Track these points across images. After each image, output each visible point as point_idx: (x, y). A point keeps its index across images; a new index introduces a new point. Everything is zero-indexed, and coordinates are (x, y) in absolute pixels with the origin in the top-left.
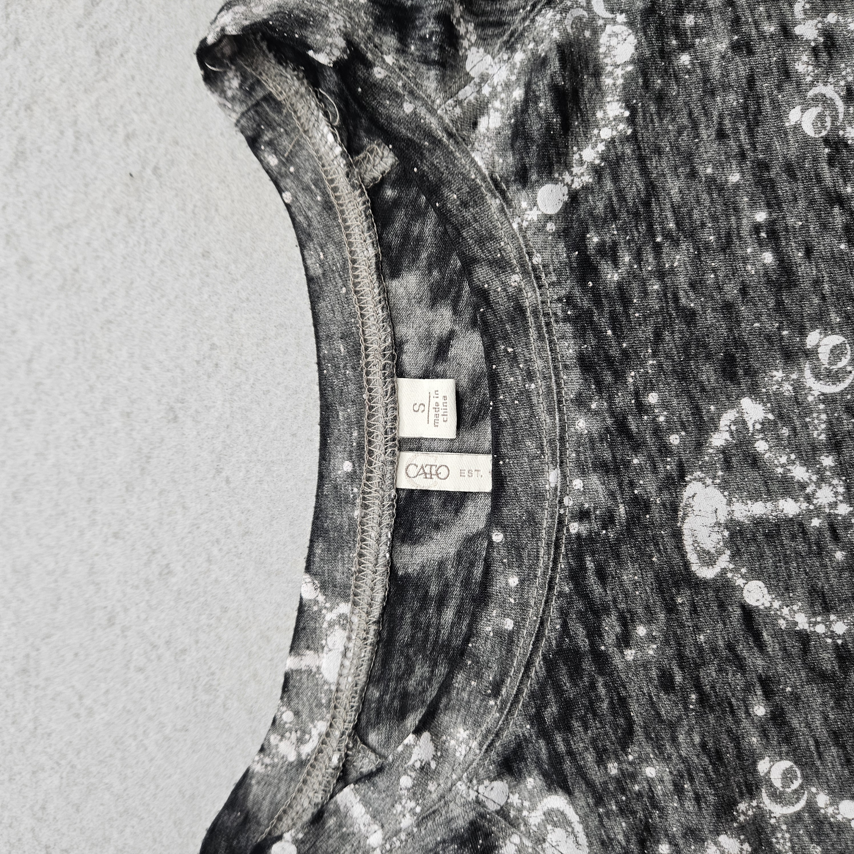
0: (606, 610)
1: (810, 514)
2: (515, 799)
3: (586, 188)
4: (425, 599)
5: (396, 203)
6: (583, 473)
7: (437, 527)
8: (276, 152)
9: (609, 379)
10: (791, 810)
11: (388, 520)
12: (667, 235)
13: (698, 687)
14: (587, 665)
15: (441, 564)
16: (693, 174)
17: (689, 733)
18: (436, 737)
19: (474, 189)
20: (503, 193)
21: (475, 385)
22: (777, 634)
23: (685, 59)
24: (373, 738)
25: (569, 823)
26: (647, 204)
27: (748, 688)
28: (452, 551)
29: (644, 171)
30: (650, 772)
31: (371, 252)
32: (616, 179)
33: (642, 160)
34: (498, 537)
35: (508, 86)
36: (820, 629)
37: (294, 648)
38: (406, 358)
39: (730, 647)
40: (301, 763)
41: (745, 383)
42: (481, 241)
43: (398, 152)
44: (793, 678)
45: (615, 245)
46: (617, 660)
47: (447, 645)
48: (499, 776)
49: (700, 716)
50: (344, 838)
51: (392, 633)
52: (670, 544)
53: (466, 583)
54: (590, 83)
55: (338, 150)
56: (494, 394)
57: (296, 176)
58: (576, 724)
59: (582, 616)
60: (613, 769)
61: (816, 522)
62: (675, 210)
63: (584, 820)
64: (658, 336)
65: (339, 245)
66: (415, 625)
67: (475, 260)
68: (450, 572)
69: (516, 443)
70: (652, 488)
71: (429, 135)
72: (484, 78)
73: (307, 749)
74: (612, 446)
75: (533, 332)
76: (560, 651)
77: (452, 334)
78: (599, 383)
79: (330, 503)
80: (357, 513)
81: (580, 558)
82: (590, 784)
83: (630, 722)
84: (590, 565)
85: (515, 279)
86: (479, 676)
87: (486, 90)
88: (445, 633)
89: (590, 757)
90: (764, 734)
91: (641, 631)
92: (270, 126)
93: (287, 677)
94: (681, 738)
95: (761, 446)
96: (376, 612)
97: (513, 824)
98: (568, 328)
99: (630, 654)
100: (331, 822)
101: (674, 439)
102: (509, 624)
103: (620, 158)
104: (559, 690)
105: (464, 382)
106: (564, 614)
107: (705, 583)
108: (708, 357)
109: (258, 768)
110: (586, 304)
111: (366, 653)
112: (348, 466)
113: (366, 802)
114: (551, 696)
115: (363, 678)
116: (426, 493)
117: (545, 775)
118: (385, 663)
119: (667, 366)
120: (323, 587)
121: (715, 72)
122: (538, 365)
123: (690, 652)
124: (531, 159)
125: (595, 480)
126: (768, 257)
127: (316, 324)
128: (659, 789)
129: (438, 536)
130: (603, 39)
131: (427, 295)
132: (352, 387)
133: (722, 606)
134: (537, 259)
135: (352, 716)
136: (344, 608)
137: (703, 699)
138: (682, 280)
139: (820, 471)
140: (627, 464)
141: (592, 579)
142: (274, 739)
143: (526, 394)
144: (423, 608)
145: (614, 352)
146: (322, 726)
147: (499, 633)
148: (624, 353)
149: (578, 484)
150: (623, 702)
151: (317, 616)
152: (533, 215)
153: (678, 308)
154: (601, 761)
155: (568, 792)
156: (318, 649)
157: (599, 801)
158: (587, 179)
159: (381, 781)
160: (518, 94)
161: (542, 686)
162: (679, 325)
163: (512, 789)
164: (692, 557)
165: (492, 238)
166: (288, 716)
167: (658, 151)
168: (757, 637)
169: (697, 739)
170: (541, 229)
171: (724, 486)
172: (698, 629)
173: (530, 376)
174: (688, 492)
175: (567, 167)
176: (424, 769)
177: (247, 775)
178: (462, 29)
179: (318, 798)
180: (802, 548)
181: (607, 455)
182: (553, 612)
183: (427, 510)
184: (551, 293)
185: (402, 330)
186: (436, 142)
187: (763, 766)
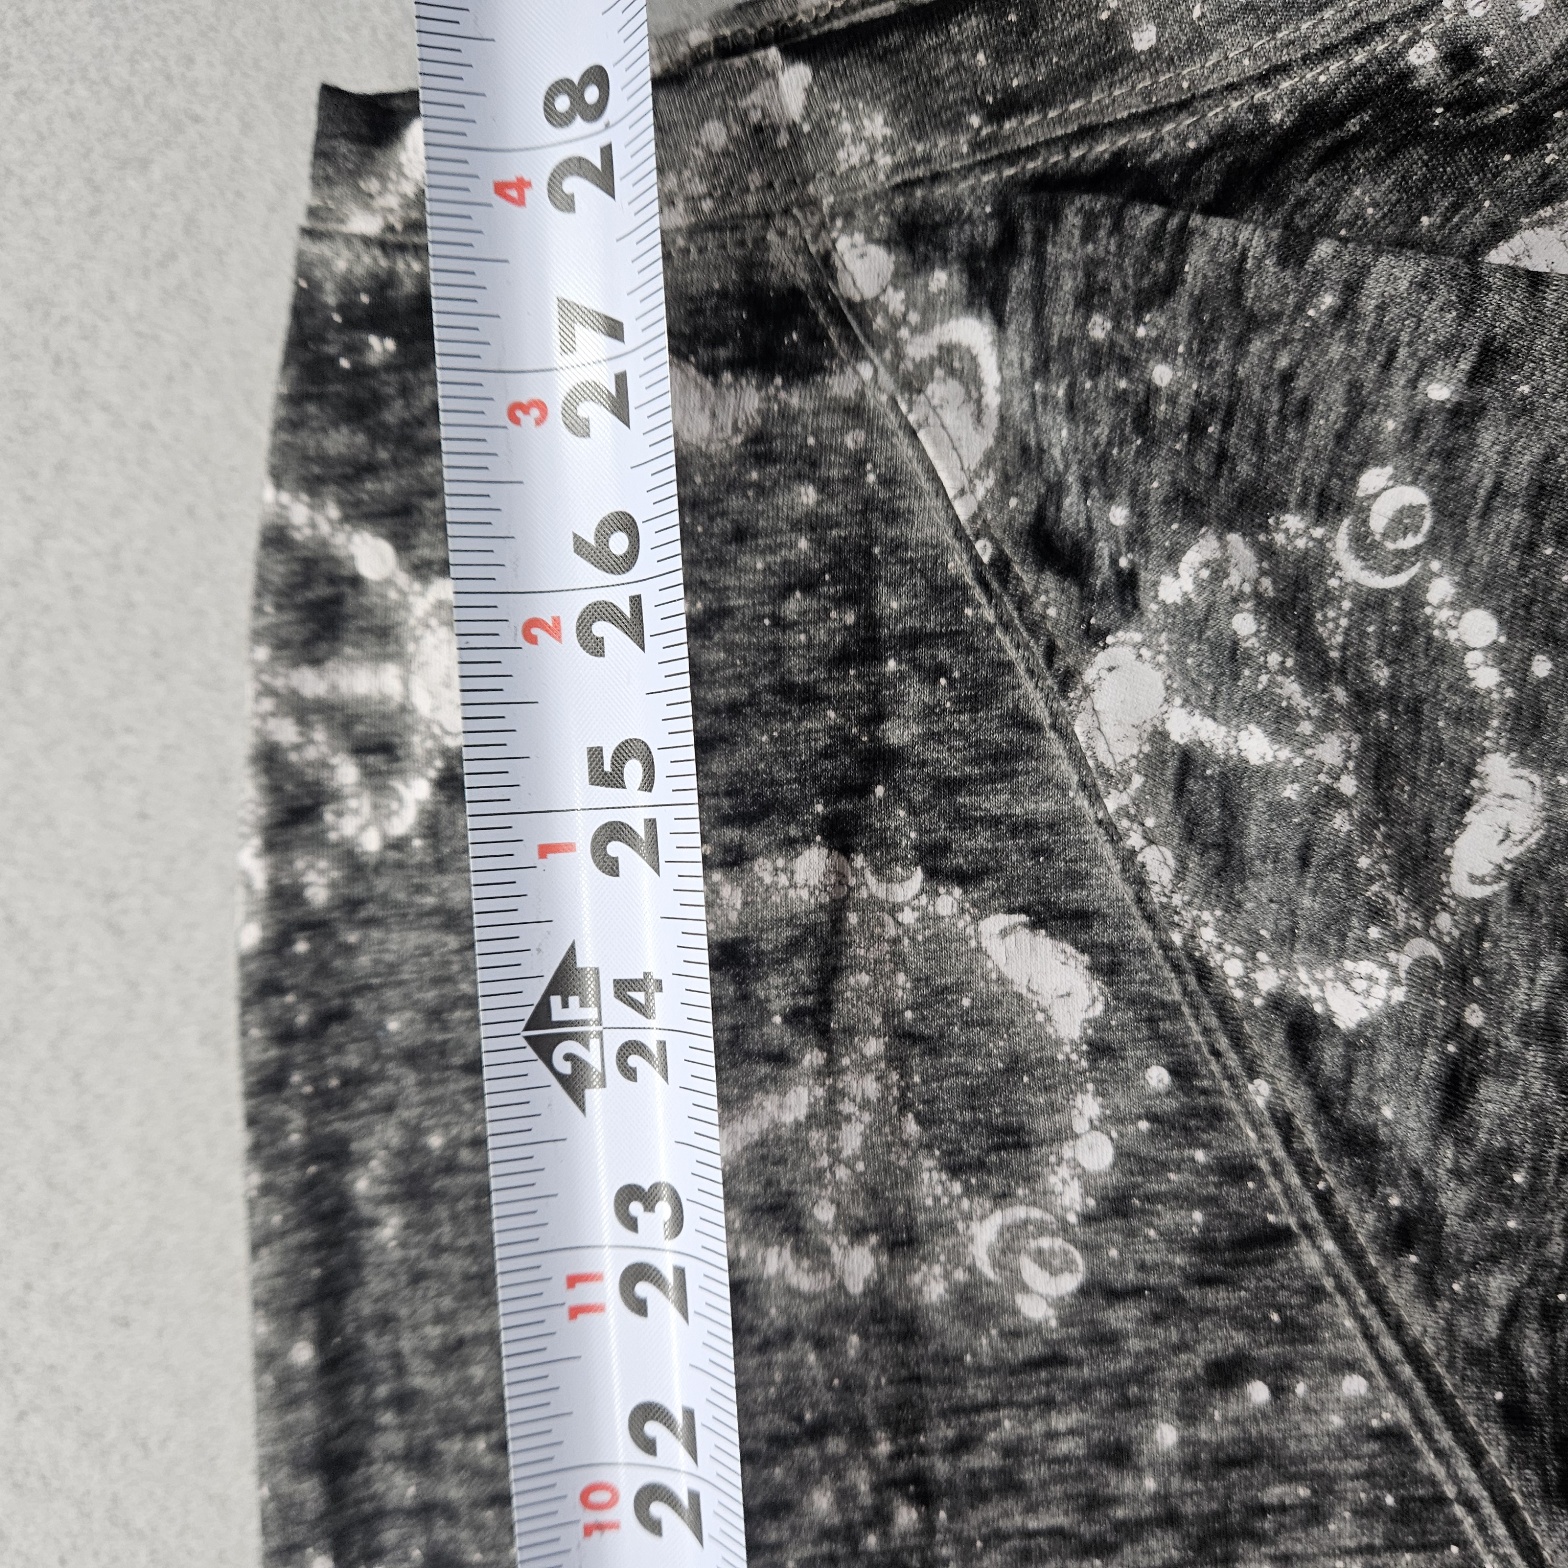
2: (898, 301)
10: (1374, 581)
17: (1275, 348)
25: (978, 382)
30: (1164, 372)
48: (888, 242)
58: (1072, 220)
60: (1099, 328)
63: (1007, 391)
82: (1043, 332)
83: (1175, 278)
89: (1068, 287)
94: (1257, 346)
97: (873, 341)
117: (973, 278)
128: (1161, 411)
154: (1085, 302)
155: (1000, 323)
157: (1041, 368)
169: (1283, 361)
187: (1371, 480)
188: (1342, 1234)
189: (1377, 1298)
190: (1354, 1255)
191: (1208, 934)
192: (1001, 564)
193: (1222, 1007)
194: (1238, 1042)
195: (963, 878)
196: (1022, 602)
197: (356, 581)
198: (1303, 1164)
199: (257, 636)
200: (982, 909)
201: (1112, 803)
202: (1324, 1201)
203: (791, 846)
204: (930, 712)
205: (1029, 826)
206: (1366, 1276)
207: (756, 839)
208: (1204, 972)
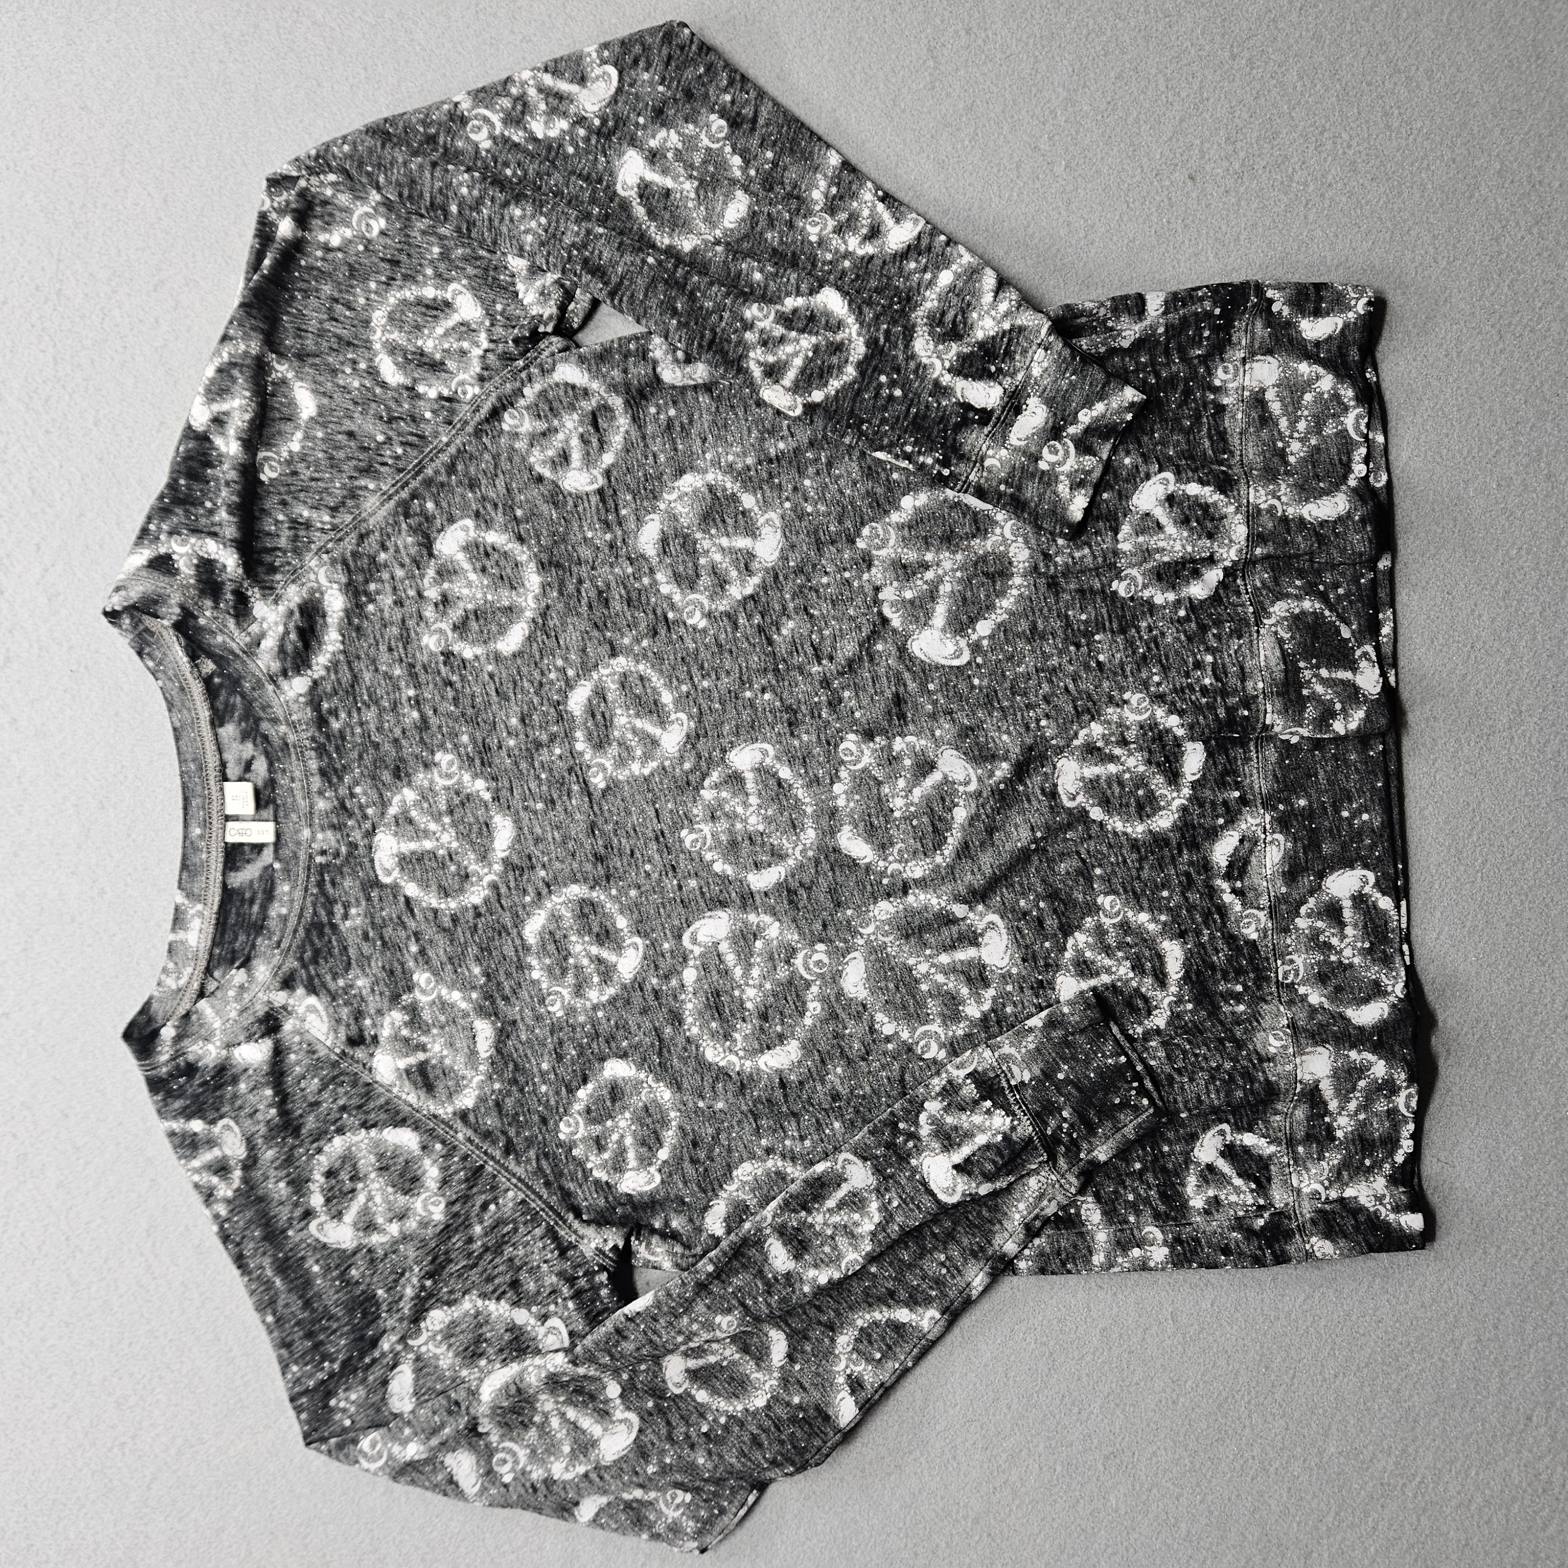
0: (336, 901)
1: (438, 848)
2: (291, 1001)
3: (323, 678)
4: (243, 901)
5: (221, 685)
6: (323, 829)
7: (248, 862)
8: (153, 659)
9: (335, 780)
10: (430, 998)
11: (221, 860)
12: (364, 703)
13: (382, 938)
14: (327, 930)
15: (251, 881)
16: (376, 670)
18: (249, 971)
19: (259, 681)
20: (274, 682)
21: (265, 787)
22: (422, 910)
23: (371, 608)
24: (217, 974)
25: (318, 1011)
26: (353, 686)
27: (408, 938)
28: (257, 874)
29: (351, 669)
30: (360, 983)
31: (207, 713)
32: (336, 672)
33: (349, 663)
34: (277, 866)
35: (276, 624)
36: (443, 906)
37: (173, 929)
38: (228, 771)
39: (399, 918)
40: (179, 990)
41: (405, 780)
42: (263, 708)
43: (215, 662)
44: (429, 931)
45: (336, 710)
46: (342, 927)
47: (255, 924)
48: (282, 989)
49: (382, 953)
50: (201, 1025)
51: (226, 919)
52: (368, 865)
53: (265, 891)
54: (321, 621)
55: (185, 659)
56: (273, 790)
57: (164, 672)
58: (321, 961)
59: (324, 905)
60: (341, 982)
61: (441, 852)
62: (368, 689)
63: (326, 1008)
64: (361, 757)
65: (189, 710)
66: (238, 914)
67: (260, 719)
68: (256, 885)
69: (286, 816)
70: (359, 837)
71: (232, 652)
72: (264, 619)
73: (182, 982)
74: (338, 815)
75: (294, 757)
76: (313, 924)
77: (253, 758)
78: (330, 782)
79: (190, 851)
80: (204, 856)
81: (322, 875)
82: (329, 991)
83: (349, 959)
84: (327, 878)
85: (283, 728)
86: (270, 939)
87: (265, 625)
88: (254, 917)
89: (328, 978)
90: (416, 960)
91: (353, 911)
92: (148, 645)
93: (170, 945)
95: (414, 813)
96: (215, 908)
97: (290, 1013)
98: (313, 753)
99: (348, 923)
100: (194, 1017)
101: (370, 811)
102: (284, 911)
103: (338, 661)
104: (312, 944)
105: (260, 783)
106: (314, 905)
107: (386, 886)
108: (387, 767)
109: (156, 994)
110: (322, 740)
111: (211, 929)
112: (198, 831)
113: (213, 1007)
114: (308, 947)
115: (209, 943)
116: (242, 845)
117: (306, 987)
118: (223, 934)
119: (366, 772)
120: (188, 896)
121: (387, 615)
122: (297, 774)
123: (378, 921)
124: (289, 665)
125: (329, 834)
126: (415, 714)
127: (179, 753)
128: (364, 992)
129: (249, 867)
130: (326, 597)
131: (239, 736)
132: (199, 788)
133: (395, 897)
134: (294, 717)
135: (204, 963)
136: (200, 907)
137: (384, 944)
138: (372, 727)
139: (443, 826)
140: (345, 825)
141: (328, 886)
142: (163, 977)
143: (292, 790)
144: (242, 905)
145: (338, 766)
146: (189, 970)
147: (280, 916)
148: (344, 767)
149: (320, 836)
150: (345, 948)
151: (185, 912)
152: (291, 694)
153: (371, 742)
154: (334, 979)
155: (317, 995)
156: (186, 929)
157: (334, 999)
158: (323, 673)
159: (219, 994)
160: (281, 629)
161: (303, 941)
162: (371, 751)
163: (290, 996)
164: (379, 872)
165: (270, 707)
166: (171, 965)
167: (359, 658)
168: (412, 911)
169: (381, 965)
170: (296, 701)
171: (396, 834)
172: (382, 909)
173: (293, 780)
174: (377, 838)
175: (309, 667)
176: (242, 987)
177: (151, 998)
178: (249, 593)
179: (188, 1007)
180: (434, 865)
181: (335, 821)
182: (309, 904)
183: (243, 853)
184: (304, 735)
185: (226, 756)
186: (237, 656)
187: (415, 977)
188: (493, 1158)
189: (507, 1169)
190: (498, 1162)
191: (432, 1107)
192: (343, 1052)
193: (443, 1122)
194: (451, 1127)
195: (374, 1125)
196: (352, 1057)
197: (195, 1134)
198: (477, 1147)
199: (180, 1158)
200: (381, 1130)
201: (395, 1090)
202: (486, 1153)
203: (330, 1140)
204: (346, 1093)
205: (381, 1107)
206: (502, 1166)
207: (322, 1143)
208: (435, 1116)
